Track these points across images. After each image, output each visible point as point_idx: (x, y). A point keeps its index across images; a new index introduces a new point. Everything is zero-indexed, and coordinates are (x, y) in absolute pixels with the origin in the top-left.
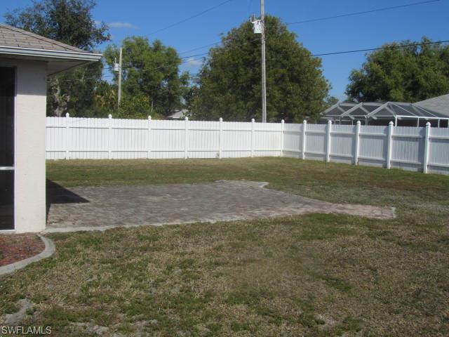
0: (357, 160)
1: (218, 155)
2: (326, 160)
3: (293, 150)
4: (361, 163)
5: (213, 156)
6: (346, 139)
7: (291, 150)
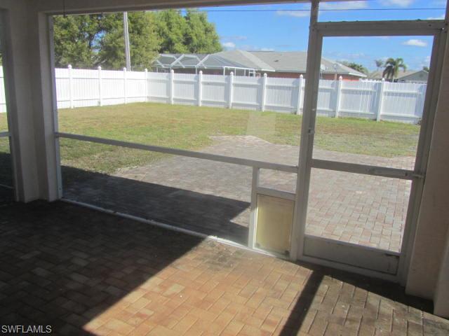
0: (231, 105)
1: (99, 103)
2: (198, 105)
3: (163, 96)
4: (234, 107)
5: (95, 104)
6: (219, 87)
7: (156, 96)
